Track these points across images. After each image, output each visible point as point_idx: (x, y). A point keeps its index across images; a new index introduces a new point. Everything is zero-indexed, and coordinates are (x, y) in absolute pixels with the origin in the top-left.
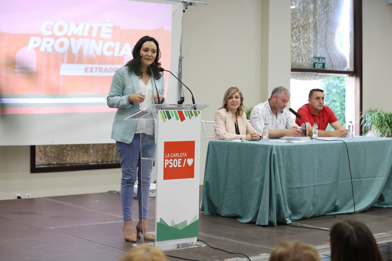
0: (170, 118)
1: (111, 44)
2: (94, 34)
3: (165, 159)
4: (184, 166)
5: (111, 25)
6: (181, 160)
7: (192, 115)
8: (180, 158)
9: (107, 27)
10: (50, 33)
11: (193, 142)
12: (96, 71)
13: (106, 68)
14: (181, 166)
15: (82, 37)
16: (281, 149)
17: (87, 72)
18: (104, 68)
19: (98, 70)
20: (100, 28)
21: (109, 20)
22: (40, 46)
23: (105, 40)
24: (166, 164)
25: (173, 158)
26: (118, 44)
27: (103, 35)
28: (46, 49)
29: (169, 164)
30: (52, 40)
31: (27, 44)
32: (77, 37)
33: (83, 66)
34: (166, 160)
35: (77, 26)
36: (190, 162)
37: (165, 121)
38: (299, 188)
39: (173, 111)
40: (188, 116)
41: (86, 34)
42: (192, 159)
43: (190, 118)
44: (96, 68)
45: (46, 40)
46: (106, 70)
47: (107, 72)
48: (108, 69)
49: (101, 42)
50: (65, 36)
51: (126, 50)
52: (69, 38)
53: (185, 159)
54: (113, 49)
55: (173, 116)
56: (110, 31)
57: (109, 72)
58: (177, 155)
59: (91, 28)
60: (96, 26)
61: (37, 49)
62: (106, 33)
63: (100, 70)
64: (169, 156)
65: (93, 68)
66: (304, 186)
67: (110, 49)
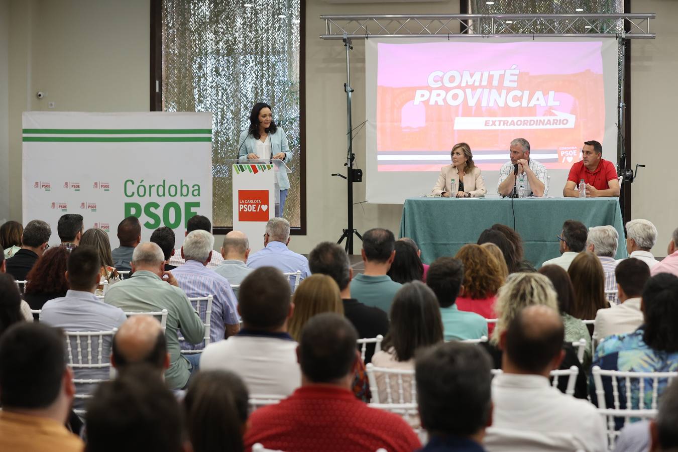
0: (243, 170)
1: (518, 93)
2: (495, 83)
3: (239, 204)
4: (258, 211)
5: (517, 72)
6: (255, 205)
7: (265, 169)
8: (254, 204)
9: (512, 75)
10: (439, 84)
11: (267, 192)
12: (499, 125)
13: (513, 121)
14: (255, 211)
15: (480, 86)
16: (416, 203)
17: (489, 125)
18: (510, 122)
19: (502, 123)
20: (502, 77)
21: (514, 67)
22: (428, 100)
23: (509, 90)
24: (241, 208)
25: (248, 204)
26: (527, 93)
27: (507, 83)
28: (436, 102)
29: (244, 209)
30: (443, 93)
31: (413, 98)
32: (473, 88)
33: (483, 119)
34: (241, 205)
35: (472, 75)
36: (264, 208)
37: (238, 173)
38: (445, 244)
39: (246, 165)
40: (261, 170)
41: (484, 83)
42: (266, 206)
43: (263, 171)
44: (500, 121)
45: (435, 93)
46: (512, 123)
47: (514, 125)
48: (515, 122)
49: (504, 92)
50: (459, 87)
51: (538, 99)
52: (464, 89)
53: (260, 205)
54: (520, 99)
55: (246, 169)
56: (515, 78)
57: (517, 125)
58: (251, 201)
59: (491, 77)
60: (496, 74)
61: (426, 103)
62: (510, 81)
63: (505, 123)
64: (243, 202)
65: (496, 121)
66: (451, 243)
67: (515, 99)
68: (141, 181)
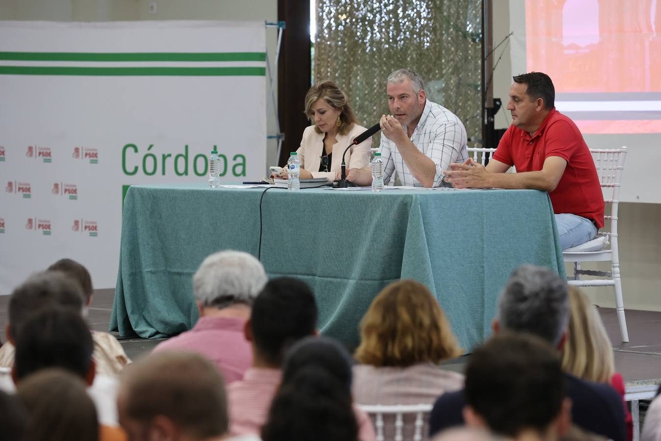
68: (148, 146)
